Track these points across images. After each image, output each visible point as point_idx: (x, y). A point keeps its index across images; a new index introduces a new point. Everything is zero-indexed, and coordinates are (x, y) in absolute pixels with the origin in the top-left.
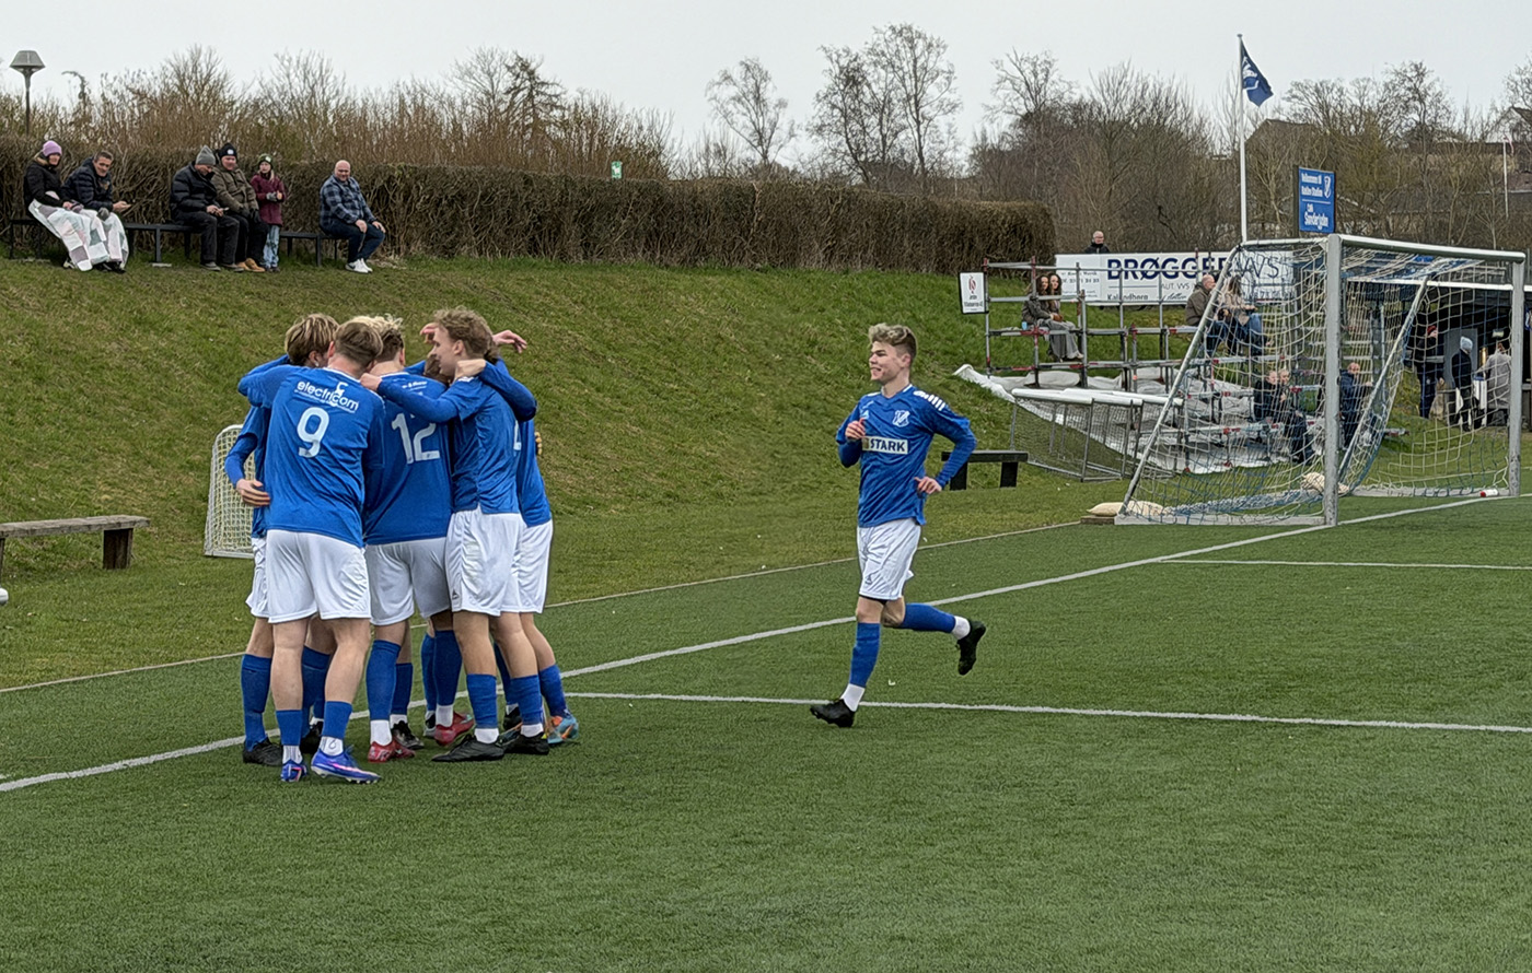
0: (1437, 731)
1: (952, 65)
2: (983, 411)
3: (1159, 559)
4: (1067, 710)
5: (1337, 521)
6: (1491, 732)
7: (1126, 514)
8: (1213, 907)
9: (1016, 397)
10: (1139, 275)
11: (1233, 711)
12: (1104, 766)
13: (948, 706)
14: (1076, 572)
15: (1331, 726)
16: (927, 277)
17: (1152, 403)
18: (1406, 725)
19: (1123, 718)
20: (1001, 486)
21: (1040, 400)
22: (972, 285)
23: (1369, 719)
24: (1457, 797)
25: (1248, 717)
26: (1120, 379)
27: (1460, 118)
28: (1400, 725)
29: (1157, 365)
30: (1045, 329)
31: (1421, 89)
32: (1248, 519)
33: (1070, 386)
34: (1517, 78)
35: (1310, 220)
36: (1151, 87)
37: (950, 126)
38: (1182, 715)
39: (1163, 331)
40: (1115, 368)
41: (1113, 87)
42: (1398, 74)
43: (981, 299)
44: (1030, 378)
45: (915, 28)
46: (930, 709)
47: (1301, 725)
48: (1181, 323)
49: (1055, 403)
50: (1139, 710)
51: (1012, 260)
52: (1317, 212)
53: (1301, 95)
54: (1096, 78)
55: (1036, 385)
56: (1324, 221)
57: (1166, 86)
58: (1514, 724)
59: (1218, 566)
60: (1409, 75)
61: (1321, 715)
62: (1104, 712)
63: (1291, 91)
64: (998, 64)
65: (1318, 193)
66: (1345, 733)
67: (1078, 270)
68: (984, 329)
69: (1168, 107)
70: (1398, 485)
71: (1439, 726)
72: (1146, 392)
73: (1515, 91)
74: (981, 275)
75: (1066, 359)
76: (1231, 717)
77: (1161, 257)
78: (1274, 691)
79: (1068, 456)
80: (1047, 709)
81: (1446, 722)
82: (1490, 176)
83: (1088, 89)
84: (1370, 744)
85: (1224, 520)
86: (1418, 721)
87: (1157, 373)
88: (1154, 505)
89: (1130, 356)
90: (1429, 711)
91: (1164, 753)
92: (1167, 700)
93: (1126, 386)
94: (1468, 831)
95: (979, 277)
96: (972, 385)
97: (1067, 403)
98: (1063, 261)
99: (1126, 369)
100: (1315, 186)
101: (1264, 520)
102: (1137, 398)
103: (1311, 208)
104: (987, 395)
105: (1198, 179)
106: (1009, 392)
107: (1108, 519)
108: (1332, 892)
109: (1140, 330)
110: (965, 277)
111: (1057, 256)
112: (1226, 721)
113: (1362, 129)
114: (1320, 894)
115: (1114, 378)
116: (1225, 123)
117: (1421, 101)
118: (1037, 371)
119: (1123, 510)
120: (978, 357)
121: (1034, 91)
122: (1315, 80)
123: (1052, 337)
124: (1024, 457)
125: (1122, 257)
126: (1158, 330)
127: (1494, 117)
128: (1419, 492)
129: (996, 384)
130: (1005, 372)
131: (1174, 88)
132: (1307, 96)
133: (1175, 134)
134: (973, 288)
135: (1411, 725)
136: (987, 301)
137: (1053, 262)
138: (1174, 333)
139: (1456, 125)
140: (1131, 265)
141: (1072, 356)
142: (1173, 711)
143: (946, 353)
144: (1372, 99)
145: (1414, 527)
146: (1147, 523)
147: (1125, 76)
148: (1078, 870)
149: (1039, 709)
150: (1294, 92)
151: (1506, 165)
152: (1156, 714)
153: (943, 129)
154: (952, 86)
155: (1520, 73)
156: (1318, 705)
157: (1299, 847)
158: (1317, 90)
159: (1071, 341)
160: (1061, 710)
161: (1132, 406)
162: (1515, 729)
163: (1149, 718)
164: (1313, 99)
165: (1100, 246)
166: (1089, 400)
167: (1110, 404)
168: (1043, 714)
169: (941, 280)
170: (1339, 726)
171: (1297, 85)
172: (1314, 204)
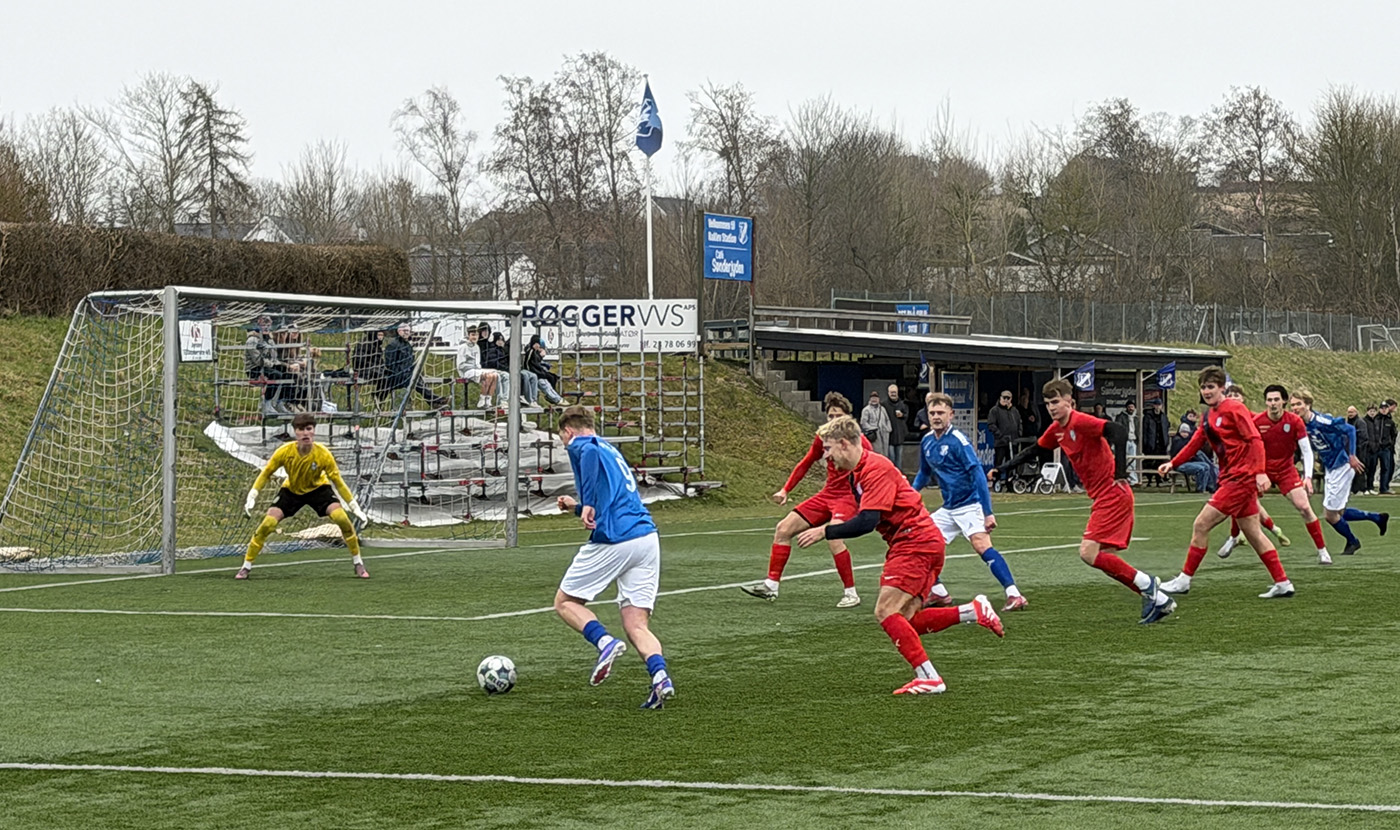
35: (720, 267)
52: (728, 259)
56: (737, 269)
65: (732, 239)
100: (727, 232)
103: (719, 255)
172: (725, 251)
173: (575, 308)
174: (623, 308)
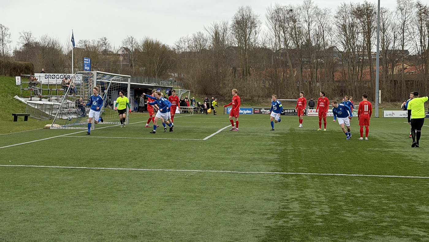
0: (121, 170)
1: (10, 33)
2: (20, 105)
3: (60, 136)
4: (48, 167)
5: (95, 128)
6: (132, 170)
7: (52, 127)
8: (85, 205)
9: (28, 103)
10: (51, 78)
11: (81, 166)
12: (57, 178)
13: (23, 166)
14: (44, 138)
15: (101, 169)
16: (8, 77)
17: (55, 104)
18: (115, 169)
19: (59, 168)
20: (25, 121)
21: (32, 103)
22: (18, 79)
23: (108, 168)
24: (128, 183)
25: (84, 168)
26: (48, 99)
27: (113, 49)
28: (114, 169)
29: (56, 97)
30: (33, 89)
31: (106, 43)
32: (77, 128)
33: (38, 100)
34: (124, 41)
35: (86, 68)
36: (52, 39)
37: (10, 46)
38: (71, 167)
39: (57, 90)
40: (47, 97)
41: (44, 39)
42: (101, 39)
43: (20, 82)
44: (30, 99)
45: (2, 25)
46: (19, 167)
47: (95, 169)
48: (60, 88)
49: (35, 104)
50: (62, 166)
51: (26, 74)
52: (87, 66)
53: (81, 43)
54: (41, 37)
55: (31, 100)
56: (88, 68)
57: (55, 39)
58: (136, 168)
59: (73, 137)
60: (103, 39)
61: (99, 167)
62: (55, 167)
63: (79, 42)
64: (20, 33)
65: (87, 62)
66: (104, 171)
67: (40, 77)
68: (20, 88)
69: (55, 44)
70: (105, 121)
71: (122, 169)
72: (53, 102)
73: (124, 44)
74: (20, 77)
75: (37, 95)
76: (81, 167)
77: (56, 74)
78: (88, 163)
79: (38, 115)
80: (43, 166)
81: (123, 168)
82: (118, 60)
83: (39, 39)
84: (109, 172)
85: (72, 128)
86: (117, 168)
87: (55, 98)
88: (58, 125)
89: (51, 94)
90: (119, 166)
91: (69, 175)
92: (67, 164)
93: (49, 101)
94: (131, 189)
95: (19, 77)
96: (18, 100)
97: (38, 104)
98: (36, 75)
99: (49, 97)
100: (87, 61)
101: (80, 128)
102: (52, 103)
103: (86, 66)
104: (21, 102)
105: (61, 59)
106: (26, 101)
107: (49, 128)
108: (107, 201)
109: (52, 89)
110: (17, 77)
111: (35, 74)
112: (80, 168)
113: (93, 50)
114: (105, 202)
115: (47, 99)
116: (66, 47)
117: (106, 45)
118: (31, 97)
119: (52, 126)
120: (19, 94)
121: (28, 39)
122: (84, 40)
123: (35, 90)
124: (29, 115)
125: (48, 74)
126: (56, 89)
127: (119, 48)
128: (109, 123)
129: (23, 100)
130: (24, 97)
131: (56, 40)
132: (82, 43)
133: (56, 50)
134: (18, 80)
135: (116, 169)
136: (21, 82)
137: (34, 75)
138: (59, 90)
139: (112, 50)
140: (50, 76)
141: (39, 94)
142: (69, 166)
143: (12, 93)
144: (96, 44)
145: (110, 130)
146: (57, 129)
147: (46, 37)
148: (56, 199)
149: (42, 166)
150: (80, 42)
151: (121, 58)
152: (66, 167)
153: (8, 46)
154: (10, 37)
155: (125, 40)
156: (98, 165)
157: (99, 193)
158: (85, 42)
159: (38, 91)
160: (46, 167)
161: (51, 105)
162: (136, 169)
163: (65, 168)
164: (84, 44)
165: (43, 72)
166: (43, 104)
167: (46, 104)
168: (43, 167)
169: (11, 78)
170: (102, 169)
171: (80, 40)
172: (87, 65)
173: (59, 75)
174: (68, 75)
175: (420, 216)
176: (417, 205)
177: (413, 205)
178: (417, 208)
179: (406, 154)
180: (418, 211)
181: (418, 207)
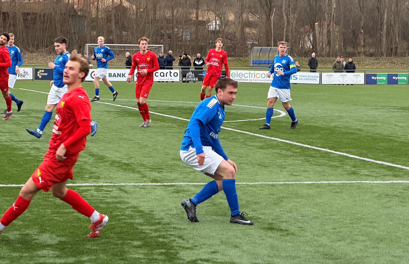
175: (39, 253)
176: (35, 233)
177: (27, 235)
178: (35, 239)
179: (20, 145)
180: (36, 243)
181: (36, 237)
